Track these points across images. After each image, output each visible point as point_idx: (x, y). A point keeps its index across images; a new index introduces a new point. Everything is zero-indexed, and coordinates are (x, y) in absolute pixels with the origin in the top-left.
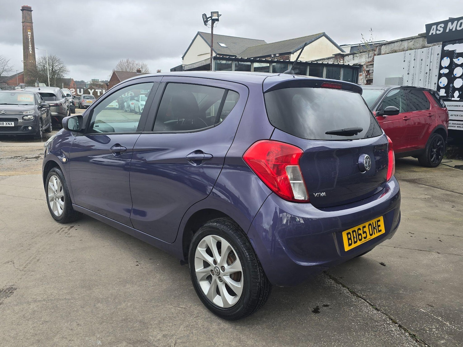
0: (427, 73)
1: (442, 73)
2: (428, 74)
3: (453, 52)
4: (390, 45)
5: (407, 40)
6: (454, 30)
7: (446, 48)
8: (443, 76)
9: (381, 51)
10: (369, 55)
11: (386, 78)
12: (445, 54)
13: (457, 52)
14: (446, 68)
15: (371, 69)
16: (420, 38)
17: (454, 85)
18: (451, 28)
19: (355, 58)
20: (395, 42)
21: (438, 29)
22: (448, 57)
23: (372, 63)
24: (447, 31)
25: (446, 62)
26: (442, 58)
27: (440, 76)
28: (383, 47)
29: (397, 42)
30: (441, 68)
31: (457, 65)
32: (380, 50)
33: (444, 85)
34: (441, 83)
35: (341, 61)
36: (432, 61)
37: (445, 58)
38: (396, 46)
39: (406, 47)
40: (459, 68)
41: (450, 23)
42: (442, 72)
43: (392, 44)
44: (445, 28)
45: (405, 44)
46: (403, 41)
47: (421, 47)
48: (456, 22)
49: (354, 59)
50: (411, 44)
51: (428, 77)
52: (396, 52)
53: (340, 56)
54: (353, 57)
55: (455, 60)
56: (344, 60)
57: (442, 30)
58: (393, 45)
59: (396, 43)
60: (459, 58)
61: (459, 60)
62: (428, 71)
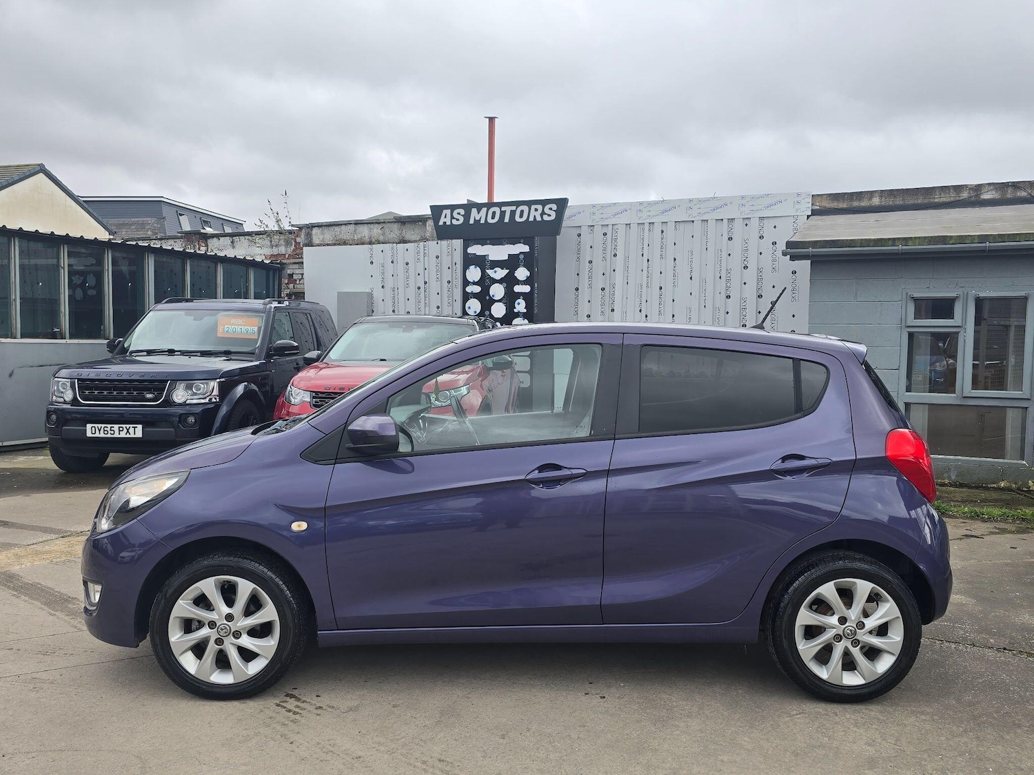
0: (419, 288)
1: (470, 292)
2: (422, 290)
3: (484, 257)
4: (332, 228)
5: (368, 223)
6: (483, 221)
7: (471, 250)
8: (471, 298)
9: (312, 239)
10: (271, 242)
11: (338, 293)
12: (469, 261)
13: (491, 258)
14: (474, 283)
15: (298, 271)
16: (393, 224)
17: (492, 312)
18: (477, 218)
19: (237, 245)
20: (341, 225)
21: (455, 217)
22: (476, 265)
23: (300, 260)
24: (472, 222)
25: (474, 274)
26: (465, 268)
27: (466, 297)
28: (315, 231)
29: (346, 224)
30: (466, 283)
31: (494, 281)
32: (309, 235)
33: (475, 312)
34: (469, 308)
35: (202, 248)
36: (426, 267)
37: (472, 267)
38: (345, 233)
39: (367, 237)
40: (497, 285)
41: (474, 211)
42: (469, 289)
43: (335, 227)
44: (467, 216)
45: (364, 232)
46: (360, 225)
47: (397, 241)
48: (484, 210)
49: (234, 247)
50: (376, 231)
51: (422, 296)
52: (345, 243)
53: (198, 236)
54: (232, 242)
55: (490, 272)
56: (207, 246)
57: (462, 220)
58: (337, 229)
59: (343, 227)
60: (496, 269)
61: (495, 272)
62: (422, 286)
